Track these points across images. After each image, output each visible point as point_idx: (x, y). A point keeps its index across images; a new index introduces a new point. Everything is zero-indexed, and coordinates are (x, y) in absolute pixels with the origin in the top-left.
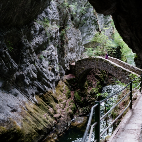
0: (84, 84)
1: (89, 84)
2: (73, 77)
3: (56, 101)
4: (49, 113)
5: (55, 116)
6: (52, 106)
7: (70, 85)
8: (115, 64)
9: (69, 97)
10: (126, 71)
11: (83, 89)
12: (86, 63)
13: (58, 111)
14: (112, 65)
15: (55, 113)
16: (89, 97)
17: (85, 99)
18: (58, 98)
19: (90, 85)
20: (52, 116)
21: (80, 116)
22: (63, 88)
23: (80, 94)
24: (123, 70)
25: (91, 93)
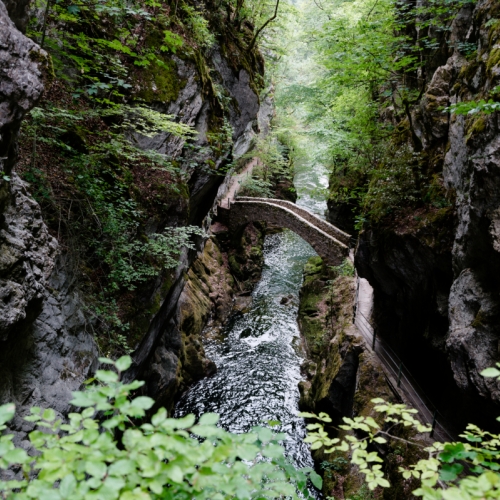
0: (240, 240)
1: (247, 239)
2: (224, 229)
3: (208, 272)
4: (203, 291)
5: (211, 295)
6: (204, 281)
7: (220, 242)
8: (306, 221)
9: (222, 263)
10: (323, 235)
11: (241, 250)
12: (254, 209)
13: (214, 287)
14: (303, 223)
15: (211, 291)
16: (251, 263)
17: (245, 268)
18: (210, 267)
19: (249, 242)
20: (207, 295)
21: (241, 295)
22: (212, 250)
23: (238, 259)
24: (319, 233)
25: (252, 255)
